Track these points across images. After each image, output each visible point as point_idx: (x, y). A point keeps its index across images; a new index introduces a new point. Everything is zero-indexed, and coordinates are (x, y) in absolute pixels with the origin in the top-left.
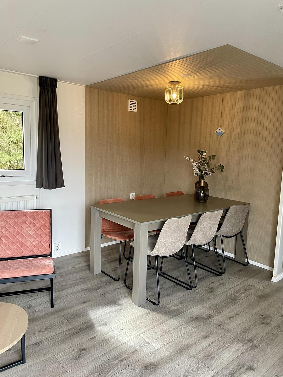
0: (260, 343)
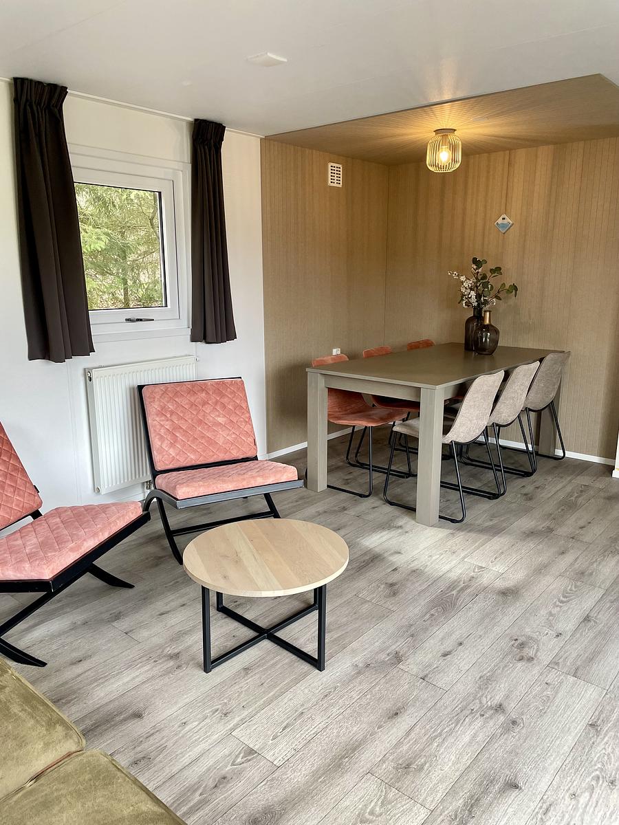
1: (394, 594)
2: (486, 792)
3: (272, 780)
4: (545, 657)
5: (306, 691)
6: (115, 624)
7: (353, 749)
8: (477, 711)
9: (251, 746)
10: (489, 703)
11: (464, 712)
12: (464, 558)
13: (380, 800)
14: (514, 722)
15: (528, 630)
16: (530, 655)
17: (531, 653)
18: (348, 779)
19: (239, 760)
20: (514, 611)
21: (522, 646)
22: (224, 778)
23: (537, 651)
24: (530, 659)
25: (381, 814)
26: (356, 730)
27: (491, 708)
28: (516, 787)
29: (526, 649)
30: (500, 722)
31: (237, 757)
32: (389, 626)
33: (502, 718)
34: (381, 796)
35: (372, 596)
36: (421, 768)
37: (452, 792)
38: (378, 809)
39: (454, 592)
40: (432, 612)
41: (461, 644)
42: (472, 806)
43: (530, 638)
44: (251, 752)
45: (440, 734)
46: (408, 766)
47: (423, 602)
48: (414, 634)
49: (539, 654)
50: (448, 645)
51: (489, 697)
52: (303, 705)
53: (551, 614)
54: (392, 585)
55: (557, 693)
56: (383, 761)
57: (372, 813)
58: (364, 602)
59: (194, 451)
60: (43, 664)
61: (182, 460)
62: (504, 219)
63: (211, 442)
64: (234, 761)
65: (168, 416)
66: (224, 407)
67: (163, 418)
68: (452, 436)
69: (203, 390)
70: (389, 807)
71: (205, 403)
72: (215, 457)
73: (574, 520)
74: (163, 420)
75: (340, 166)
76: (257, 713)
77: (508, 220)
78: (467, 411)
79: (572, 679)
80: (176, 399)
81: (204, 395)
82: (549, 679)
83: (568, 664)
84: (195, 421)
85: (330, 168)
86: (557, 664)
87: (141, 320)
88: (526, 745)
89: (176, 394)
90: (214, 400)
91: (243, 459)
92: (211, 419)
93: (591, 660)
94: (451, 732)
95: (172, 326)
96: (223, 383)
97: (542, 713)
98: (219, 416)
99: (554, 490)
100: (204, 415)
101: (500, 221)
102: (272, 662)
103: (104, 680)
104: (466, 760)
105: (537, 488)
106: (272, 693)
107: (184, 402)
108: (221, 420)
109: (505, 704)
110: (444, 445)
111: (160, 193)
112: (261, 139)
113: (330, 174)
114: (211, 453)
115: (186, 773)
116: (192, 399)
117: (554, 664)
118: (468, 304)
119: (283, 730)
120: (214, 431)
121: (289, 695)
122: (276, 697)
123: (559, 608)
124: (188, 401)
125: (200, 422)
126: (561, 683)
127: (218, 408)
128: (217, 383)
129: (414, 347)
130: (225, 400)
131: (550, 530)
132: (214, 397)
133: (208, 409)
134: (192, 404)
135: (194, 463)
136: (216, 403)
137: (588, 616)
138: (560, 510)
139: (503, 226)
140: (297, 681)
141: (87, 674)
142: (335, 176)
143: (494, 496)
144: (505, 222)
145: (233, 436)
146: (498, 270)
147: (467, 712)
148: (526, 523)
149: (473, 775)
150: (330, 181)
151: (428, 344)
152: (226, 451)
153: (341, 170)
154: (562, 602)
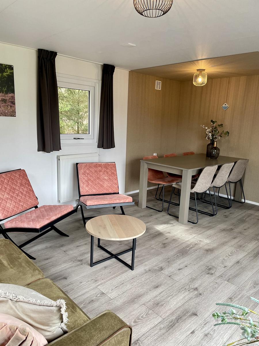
0: (204, 292)
1: (165, 247)
2: (185, 315)
3: (109, 303)
4: (218, 274)
5: (126, 276)
6: (61, 248)
7: (139, 296)
8: (187, 289)
9: (103, 292)
10: (193, 287)
11: (182, 289)
12: (195, 237)
13: (146, 314)
14: (200, 294)
15: (213, 264)
16: (212, 272)
17: (213, 272)
18: (136, 306)
19: (98, 296)
20: (210, 257)
21: (210, 269)
22: (93, 301)
23: (215, 271)
24: (212, 274)
25: (145, 318)
26: (141, 291)
27: (193, 289)
28: (196, 315)
29: (211, 271)
30: (195, 293)
31: (98, 294)
32: (160, 258)
33: (196, 292)
34: (146, 312)
35: (156, 247)
36: (162, 305)
37: (172, 314)
38: (144, 316)
39: (188, 249)
40: (178, 254)
41: (186, 266)
42: (178, 319)
43: (214, 267)
44: (103, 293)
45: (172, 295)
46: (158, 304)
47: (175, 251)
48: (169, 261)
49: (216, 272)
50: (182, 266)
51: (193, 285)
52: (124, 281)
53: (224, 259)
54: (164, 244)
55: (219, 286)
56: (149, 301)
57: (142, 317)
58: (153, 249)
59: (95, 189)
60: (35, 259)
61: (90, 192)
62: (225, 105)
63: (102, 186)
64: (97, 296)
65: (86, 175)
66: (107, 173)
67: (85, 176)
68: (195, 190)
69: (100, 166)
70: (149, 316)
71: (100, 171)
72: (103, 191)
73: (243, 226)
74: (84, 177)
75: (161, 82)
77: (227, 105)
78: (201, 180)
79: (226, 282)
82: (217, 281)
83: (226, 277)
85: (156, 82)
86: (222, 276)
87: (79, 139)
88: (203, 302)
89: (90, 167)
90: (104, 170)
91: (113, 193)
93: (235, 276)
94: (176, 295)
95: (91, 141)
96: (108, 164)
97: (212, 292)
98: (105, 176)
99: (238, 215)
100: (100, 176)
101: (224, 105)
102: (115, 266)
103: (55, 266)
104: (180, 304)
105: (231, 213)
108: (106, 178)
109: (198, 288)
110: (191, 193)
111: (89, 91)
112: (129, 71)
113: (156, 85)
116: (96, 170)
117: (221, 276)
118: (209, 138)
122: (114, 277)
123: (228, 257)
125: (98, 178)
126: (222, 283)
127: (105, 173)
128: (106, 164)
129: (186, 154)
130: (108, 170)
131: (232, 229)
132: (104, 169)
133: (101, 173)
134: (96, 171)
135: (95, 193)
136: (105, 171)
137: (238, 261)
138: (238, 223)
139: (225, 108)
140: (123, 273)
141: (50, 263)
142: (158, 86)
143: (212, 215)
144: (226, 106)
145: (110, 184)
146: (222, 125)
147: (183, 289)
148: (223, 226)
149: (181, 309)
150: (156, 87)
151: (192, 153)
152: (107, 190)
153: (161, 83)
154: (229, 255)
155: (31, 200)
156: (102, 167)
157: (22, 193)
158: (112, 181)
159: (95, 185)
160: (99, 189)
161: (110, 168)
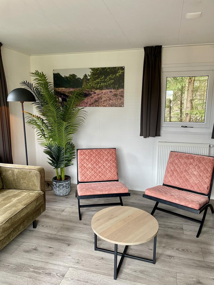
61: (172, 183)
65: (174, 165)
66: (199, 168)
67: (172, 165)
71: (191, 164)
72: (186, 187)
74: (171, 166)
76: (82, 270)
80: (180, 159)
81: (192, 160)
84: (184, 170)
90: (196, 164)
92: (191, 171)
96: (204, 158)
106: (93, 270)
107: (182, 161)
108: (195, 173)
114: (185, 185)
115: (50, 265)
116: (186, 161)
119: (77, 280)
120: (190, 176)
121: (95, 275)
124: (184, 161)
127: (196, 167)
130: (200, 165)
133: (191, 167)
134: (185, 163)
136: (197, 165)
145: (198, 182)
152: (192, 186)
155: (110, 174)
156: (194, 160)
157: (104, 167)
158: (201, 178)
159: (179, 178)
160: (182, 183)
161: (205, 163)
